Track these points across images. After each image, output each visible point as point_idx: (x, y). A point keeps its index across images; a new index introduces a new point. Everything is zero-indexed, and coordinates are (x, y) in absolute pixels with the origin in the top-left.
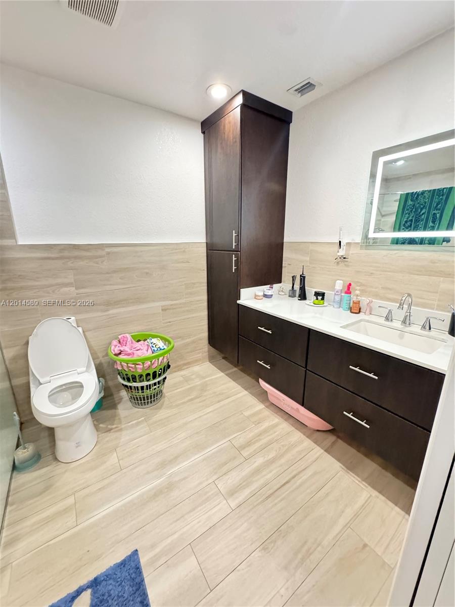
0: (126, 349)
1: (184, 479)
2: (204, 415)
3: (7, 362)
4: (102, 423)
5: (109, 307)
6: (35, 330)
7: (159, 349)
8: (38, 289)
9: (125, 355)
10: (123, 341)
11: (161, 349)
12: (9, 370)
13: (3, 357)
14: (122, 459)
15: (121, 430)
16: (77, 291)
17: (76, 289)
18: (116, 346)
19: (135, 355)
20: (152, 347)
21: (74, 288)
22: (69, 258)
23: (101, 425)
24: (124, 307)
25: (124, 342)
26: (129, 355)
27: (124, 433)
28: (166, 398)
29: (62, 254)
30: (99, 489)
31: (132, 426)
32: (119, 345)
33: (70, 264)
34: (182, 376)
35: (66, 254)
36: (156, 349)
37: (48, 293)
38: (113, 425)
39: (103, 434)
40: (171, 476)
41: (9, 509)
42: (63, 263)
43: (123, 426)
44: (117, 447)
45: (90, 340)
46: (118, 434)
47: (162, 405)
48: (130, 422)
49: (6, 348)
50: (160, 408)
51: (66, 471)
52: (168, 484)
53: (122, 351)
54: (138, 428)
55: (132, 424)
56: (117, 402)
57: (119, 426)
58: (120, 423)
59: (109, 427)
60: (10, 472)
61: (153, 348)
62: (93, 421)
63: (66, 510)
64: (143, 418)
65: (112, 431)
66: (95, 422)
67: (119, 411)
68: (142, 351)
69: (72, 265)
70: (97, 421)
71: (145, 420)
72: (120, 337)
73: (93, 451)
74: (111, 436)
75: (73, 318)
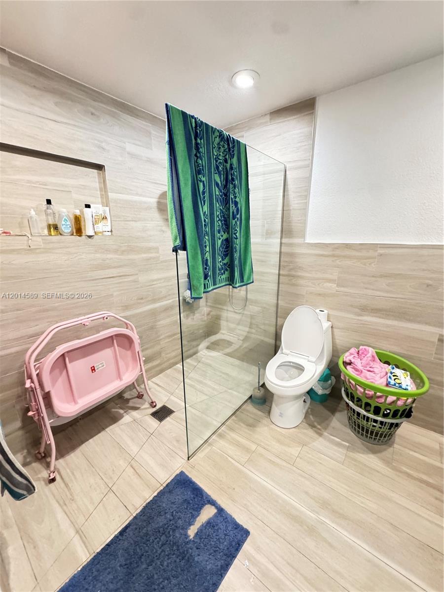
0: (358, 363)
1: (331, 545)
2: (427, 520)
3: (278, 327)
4: (313, 415)
5: (364, 313)
6: (293, 312)
7: (397, 385)
8: (308, 279)
9: (353, 368)
10: (363, 353)
11: (400, 387)
12: (278, 333)
13: (276, 322)
14: (301, 458)
15: (320, 435)
16: (337, 288)
17: (337, 286)
18: (351, 354)
19: (363, 374)
20: (390, 377)
21: (335, 285)
22: (338, 256)
23: (311, 417)
24: (382, 318)
25: (363, 355)
26: (357, 370)
27: (321, 439)
28: (392, 449)
29: (334, 252)
30: (271, 460)
31: (332, 442)
32: (356, 355)
33: (338, 262)
34: (440, 444)
35: (337, 252)
36: (392, 382)
37: (315, 284)
38: (319, 425)
39: (306, 425)
40: (322, 523)
41: (233, 417)
42: (333, 261)
43: (326, 434)
44: (305, 445)
45: (336, 337)
46: (316, 436)
47: (380, 451)
48: (333, 436)
49: (280, 317)
50: (374, 452)
51: (268, 426)
52: (312, 525)
53: (352, 363)
54: (336, 448)
55: (333, 440)
56: (339, 409)
57: (322, 430)
58: (325, 429)
59: (316, 424)
60: (247, 398)
61: (389, 380)
62: (309, 408)
63: (247, 450)
64: (347, 444)
65: (314, 428)
66: (309, 410)
67: (334, 417)
68: (374, 375)
69: (340, 263)
70: (311, 411)
71: (348, 448)
72: (361, 347)
73: (291, 430)
74: (310, 432)
75: (326, 312)
